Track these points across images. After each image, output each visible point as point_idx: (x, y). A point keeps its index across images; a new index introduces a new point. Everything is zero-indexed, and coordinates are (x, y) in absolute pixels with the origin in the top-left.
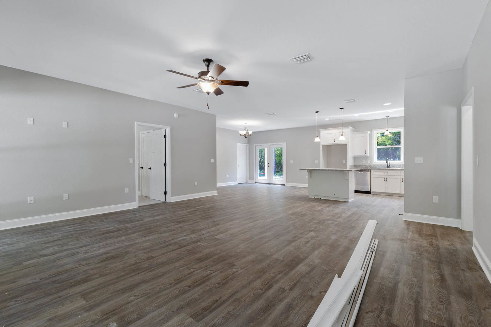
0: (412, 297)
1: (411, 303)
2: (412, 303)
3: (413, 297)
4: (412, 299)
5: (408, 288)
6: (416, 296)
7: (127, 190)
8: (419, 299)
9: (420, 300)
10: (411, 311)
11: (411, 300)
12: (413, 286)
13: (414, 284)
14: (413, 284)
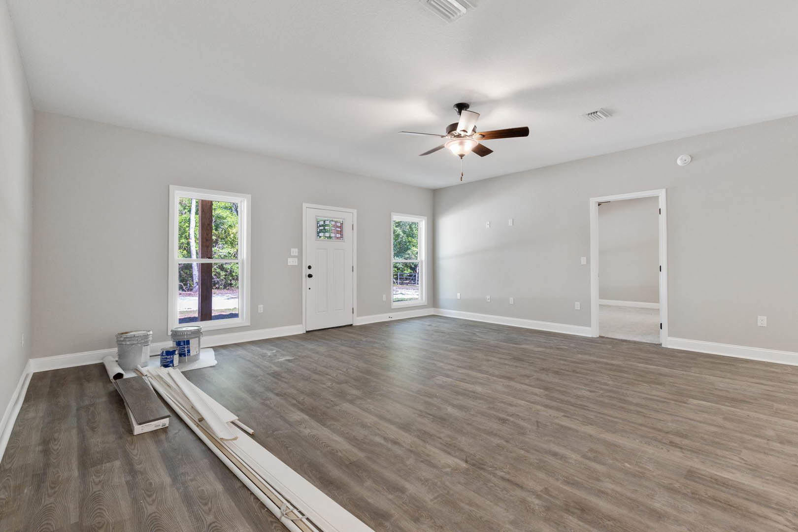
0: (142, 475)
1: (140, 466)
2: (137, 467)
3: (140, 475)
4: (140, 472)
5: (153, 484)
6: (137, 480)
7: (577, 306)
8: (131, 478)
9: (129, 478)
10: (136, 458)
11: (142, 470)
12: (149, 493)
13: (148, 499)
14: (149, 496)
